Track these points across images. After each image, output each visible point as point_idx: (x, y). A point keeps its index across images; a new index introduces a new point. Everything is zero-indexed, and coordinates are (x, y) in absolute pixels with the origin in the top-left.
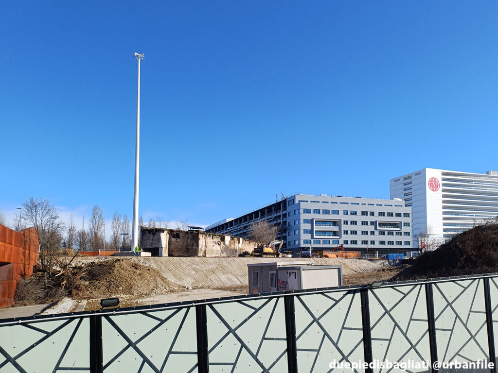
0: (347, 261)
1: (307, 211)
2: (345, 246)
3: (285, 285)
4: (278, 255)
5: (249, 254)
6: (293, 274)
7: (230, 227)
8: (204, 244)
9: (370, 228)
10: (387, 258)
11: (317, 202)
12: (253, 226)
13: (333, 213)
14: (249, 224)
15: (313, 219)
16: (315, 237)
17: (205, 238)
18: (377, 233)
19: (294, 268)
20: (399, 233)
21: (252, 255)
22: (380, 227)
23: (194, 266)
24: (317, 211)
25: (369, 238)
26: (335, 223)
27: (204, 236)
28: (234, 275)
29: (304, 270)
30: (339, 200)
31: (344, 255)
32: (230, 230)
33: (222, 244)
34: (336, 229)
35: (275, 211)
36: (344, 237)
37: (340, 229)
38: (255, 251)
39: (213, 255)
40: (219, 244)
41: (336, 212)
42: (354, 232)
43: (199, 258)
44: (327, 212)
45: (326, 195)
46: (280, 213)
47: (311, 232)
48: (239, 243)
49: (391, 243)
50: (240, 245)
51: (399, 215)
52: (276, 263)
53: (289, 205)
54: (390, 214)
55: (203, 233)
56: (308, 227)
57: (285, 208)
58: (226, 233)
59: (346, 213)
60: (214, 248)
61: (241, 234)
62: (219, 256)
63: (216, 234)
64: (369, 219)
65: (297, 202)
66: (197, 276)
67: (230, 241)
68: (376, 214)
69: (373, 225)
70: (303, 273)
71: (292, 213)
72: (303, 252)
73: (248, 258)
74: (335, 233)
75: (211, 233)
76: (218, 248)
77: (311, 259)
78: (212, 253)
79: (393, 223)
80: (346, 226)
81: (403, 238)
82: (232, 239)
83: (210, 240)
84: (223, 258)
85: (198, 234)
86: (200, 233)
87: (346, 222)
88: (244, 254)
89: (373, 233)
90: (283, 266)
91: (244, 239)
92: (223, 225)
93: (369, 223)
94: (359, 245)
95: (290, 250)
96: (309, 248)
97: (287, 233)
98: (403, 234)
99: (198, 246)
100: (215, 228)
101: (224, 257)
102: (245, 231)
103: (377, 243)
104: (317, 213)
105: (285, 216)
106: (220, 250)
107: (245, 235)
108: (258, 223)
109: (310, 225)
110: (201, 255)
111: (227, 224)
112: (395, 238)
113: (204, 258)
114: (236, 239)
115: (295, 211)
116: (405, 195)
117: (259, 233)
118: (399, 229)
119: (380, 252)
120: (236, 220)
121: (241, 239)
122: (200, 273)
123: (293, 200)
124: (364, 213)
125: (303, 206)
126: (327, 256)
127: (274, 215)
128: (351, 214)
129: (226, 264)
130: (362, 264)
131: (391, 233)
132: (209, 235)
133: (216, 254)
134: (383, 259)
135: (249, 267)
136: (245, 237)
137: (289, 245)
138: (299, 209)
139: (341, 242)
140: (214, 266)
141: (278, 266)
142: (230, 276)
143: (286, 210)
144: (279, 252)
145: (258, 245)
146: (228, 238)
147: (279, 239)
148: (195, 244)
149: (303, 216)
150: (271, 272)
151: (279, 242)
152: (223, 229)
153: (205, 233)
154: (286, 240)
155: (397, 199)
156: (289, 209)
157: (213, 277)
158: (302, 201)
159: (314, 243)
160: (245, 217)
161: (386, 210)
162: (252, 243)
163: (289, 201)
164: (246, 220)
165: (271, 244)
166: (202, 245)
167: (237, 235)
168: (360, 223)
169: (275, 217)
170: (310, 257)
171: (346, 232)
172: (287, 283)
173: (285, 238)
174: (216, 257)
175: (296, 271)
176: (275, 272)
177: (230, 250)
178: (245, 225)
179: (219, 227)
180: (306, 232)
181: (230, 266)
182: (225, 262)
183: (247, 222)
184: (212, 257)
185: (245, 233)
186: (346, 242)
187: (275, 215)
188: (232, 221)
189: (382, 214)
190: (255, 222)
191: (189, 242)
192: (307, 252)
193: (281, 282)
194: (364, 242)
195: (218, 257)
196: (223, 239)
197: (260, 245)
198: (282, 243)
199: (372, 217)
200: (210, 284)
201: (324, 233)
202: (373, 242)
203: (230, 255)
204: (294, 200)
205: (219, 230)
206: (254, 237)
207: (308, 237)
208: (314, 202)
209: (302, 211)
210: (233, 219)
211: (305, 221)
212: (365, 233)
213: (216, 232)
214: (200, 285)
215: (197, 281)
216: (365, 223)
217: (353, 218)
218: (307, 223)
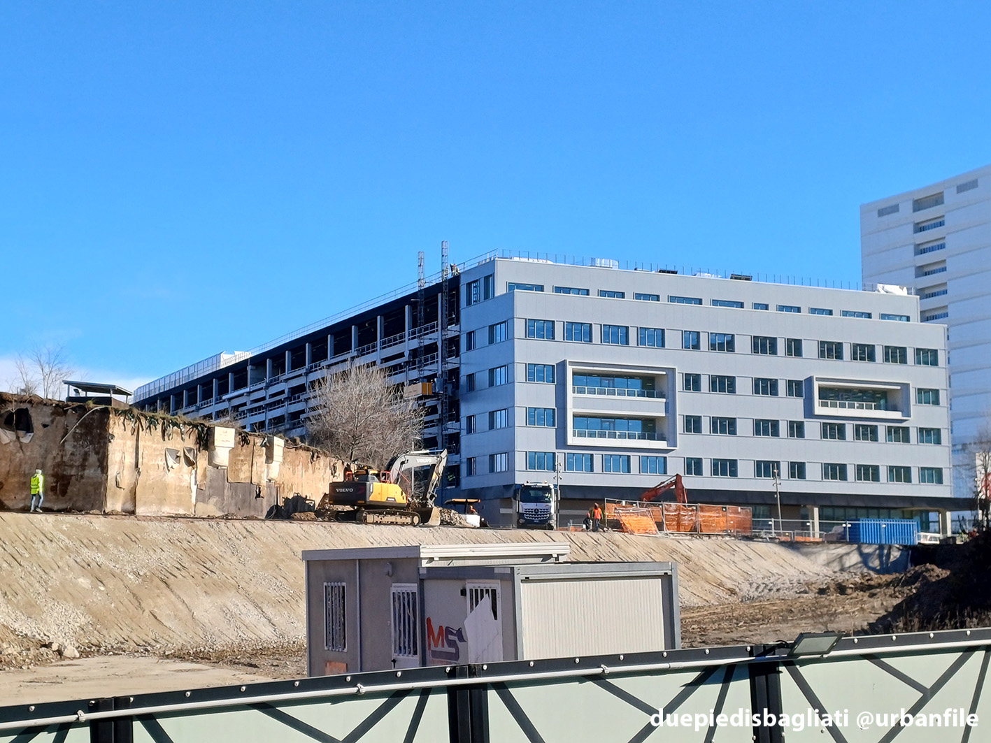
0: (697, 547)
1: (542, 330)
2: (690, 482)
3: (452, 644)
4: (425, 516)
5: (310, 509)
6: (487, 600)
7: (236, 388)
8: (130, 460)
9: (786, 408)
10: (853, 537)
11: (578, 291)
12: (326, 388)
13: (641, 341)
14: (312, 377)
15: (563, 365)
16: (572, 440)
17: (136, 432)
18: (812, 428)
19: (486, 572)
20: (899, 434)
21: (320, 513)
22: (824, 405)
23: (87, 554)
24: (579, 332)
25: (782, 449)
26: (650, 384)
27: (131, 425)
28: (247, 596)
29: (527, 580)
30: (665, 286)
31: (686, 520)
32: (236, 402)
33: (202, 461)
34: (653, 407)
35: (414, 323)
36: (687, 445)
37: (670, 408)
38: (335, 494)
39: (167, 510)
40: (190, 463)
41: (655, 338)
42: (725, 426)
43: (109, 519)
44: (616, 334)
45: (614, 264)
46: (435, 337)
47: (556, 418)
48: (270, 458)
49: (868, 472)
50: (275, 470)
51: (896, 355)
52: (417, 548)
53: (469, 303)
54: (864, 353)
55: (126, 413)
56: (542, 395)
57: (454, 316)
58: (220, 414)
59: (692, 341)
60: (171, 477)
61: (278, 421)
62: (191, 512)
63: (181, 417)
64: (781, 368)
65: (500, 289)
66: (97, 598)
67: (232, 451)
68: (810, 349)
69: (799, 395)
70: (526, 594)
71: (481, 338)
72: (523, 507)
73: (306, 525)
74: (650, 427)
75: (160, 413)
76: (183, 477)
77: (555, 534)
78: (162, 501)
79: (875, 391)
80: (692, 395)
81: (915, 455)
82: (244, 440)
83: (151, 441)
84: (205, 523)
85: (105, 413)
86: (116, 411)
87: (693, 382)
88: (291, 509)
89: (797, 429)
90: (444, 564)
91: (291, 443)
92: (206, 381)
93: (782, 387)
94: (746, 481)
95: (472, 493)
96: (547, 489)
97: (464, 421)
98: (913, 435)
99: (103, 467)
100: (177, 392)
101: (210, 518)
102: (294, 408)
103: (813, 471)
104: (578, 339)
105: (453, 345)
106: (194, 488)
107: (294, 427)
108: (345, 375)
109: (552, 387)
110: (118, 508)
111: (222, 375)
112: (884, 453)
113: (129, 521)
114: (259, 441)
115: (492, 328)
116: (922, 271)
117: (352, 418)
118: (897, 415)
119: (829, 512)
120: (258, 361)
121: (279, 442)
122: (111, 583)
123: (487, 278)
124: (764, 345)
125: (526, 307)
126: (617, 526)
127: (409, 345)
128: (713, 347)
129: (216, 549)
130: (757, 562)
131: (867, 432)
132: (152, 422)
133: (180, 504)
134: (841, 540)
135: (309, 564)
136: (296, 433)
137: (470, 473)
138: (508, 322)
139: (676, 466)
140: (169, 557)
141: (424, 564)
142: (234, 602)
143: (457, 321)
144: (430, 503)
145: (347, 469)
146: (225, 437)
147: (429, 444)
148: (93, 458)
149: (527, 351)
150: (397, 588)
151: (429, 461)
152: (207, 395)
153: (136, 411)
154: (458, 452)
155: (888, 287)
156: (471, 318)
157: (163, 604)
158: (520, 286)
159: (569, 466)
160: (296, 347)
161: (849, 333)
162: (323, 462)
163: (469, 285)
164: (298, 363)
165: (397, 465)
166: (122, 462)
167: (262, 424)
168: (749, 388)
169: (414, 353)
170: (551, 528)
171: (693, 424)
172: (460, 634)
173: (453, 443)
174: (176, 518)
175: (495, 584)
176: (413, 587)
177: (236, 486)
178: (295, 383)
179: (191, 386)
180: (535, 416)
181: (234, 559)
182: (212, 541)
183: (303, 371)
184: (160, 519)
185: (295, 415)
186: (694, 466)
187: (414, 344)
188: (244, 363)
189: (831, 350)
190: (334, 369)
191: (69, 448)
192: (541, 506)
193: (436, 631)
194: (765, 468)
195: (185, 517)
196: (205, 441)
197: (354, 468)
198: (440, 461)
199: (793, 360)
200: (148, 632)
201: (608, 423)
202: (798, 470)
203: (233, 510)
204: (489, 279)
205: (192, 401)
206: (331, 436)
207: (543, 439)
208: (567, 290)
209: (519, 328)
210: (248, 355)
211: (535, 373)
212: (766, 428)
213: (178, 405)
214: (111, 638)
215: (98, 619)
216: (765, 387)
217: (721, 364)
218: (541, 379)
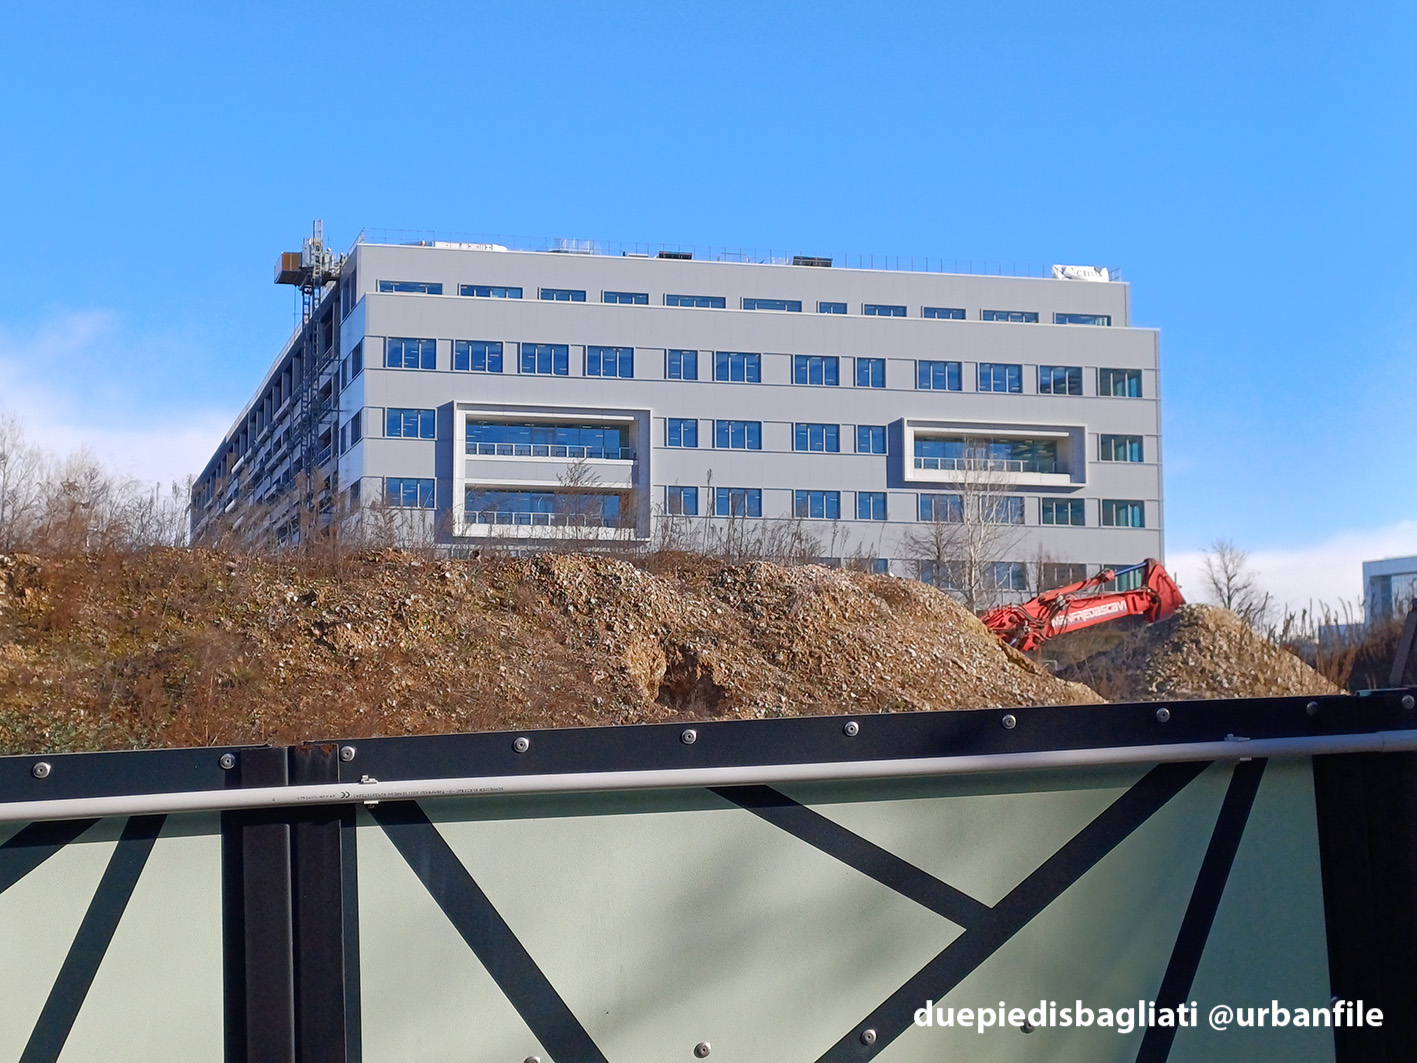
1: (414, 354)
9: (856, 471)
11: (504, 291)
13: (590, 368)
15: (448, 409)
16: (461, 527)
18: (902, 504)
22: (923, 465)
24: (480, 356)
26: (605, 437)
34: (612, 473)
37: (640, 475)
41: (613, 362)
42: (742, 503)
44: (546, 359)
47: (435, 494)
51: (1066, 382)
54: (1003, 378)
56: (416, 458)
59: (682, 365)
64: (847, 405)
68: (900, 375)
69: (879, 448)
74: (601, 506)
80: (680, 454)
87: (682, 432)
89: (873, 506)
93: (847, 439)
104: (478, 366)
109: (430, 446)
124: (815, 370)
128: (721, 374)
138: (362, 342)
149: (385, 389)
168: (786, 440)
171: (683, 501)
189: (939, 375)
199: (869, 394)
208: (484, 290)
211: (399, 422)
212: (818, 505)
216: (816, 437)
217: (736, 401)
218: (411, 432)
